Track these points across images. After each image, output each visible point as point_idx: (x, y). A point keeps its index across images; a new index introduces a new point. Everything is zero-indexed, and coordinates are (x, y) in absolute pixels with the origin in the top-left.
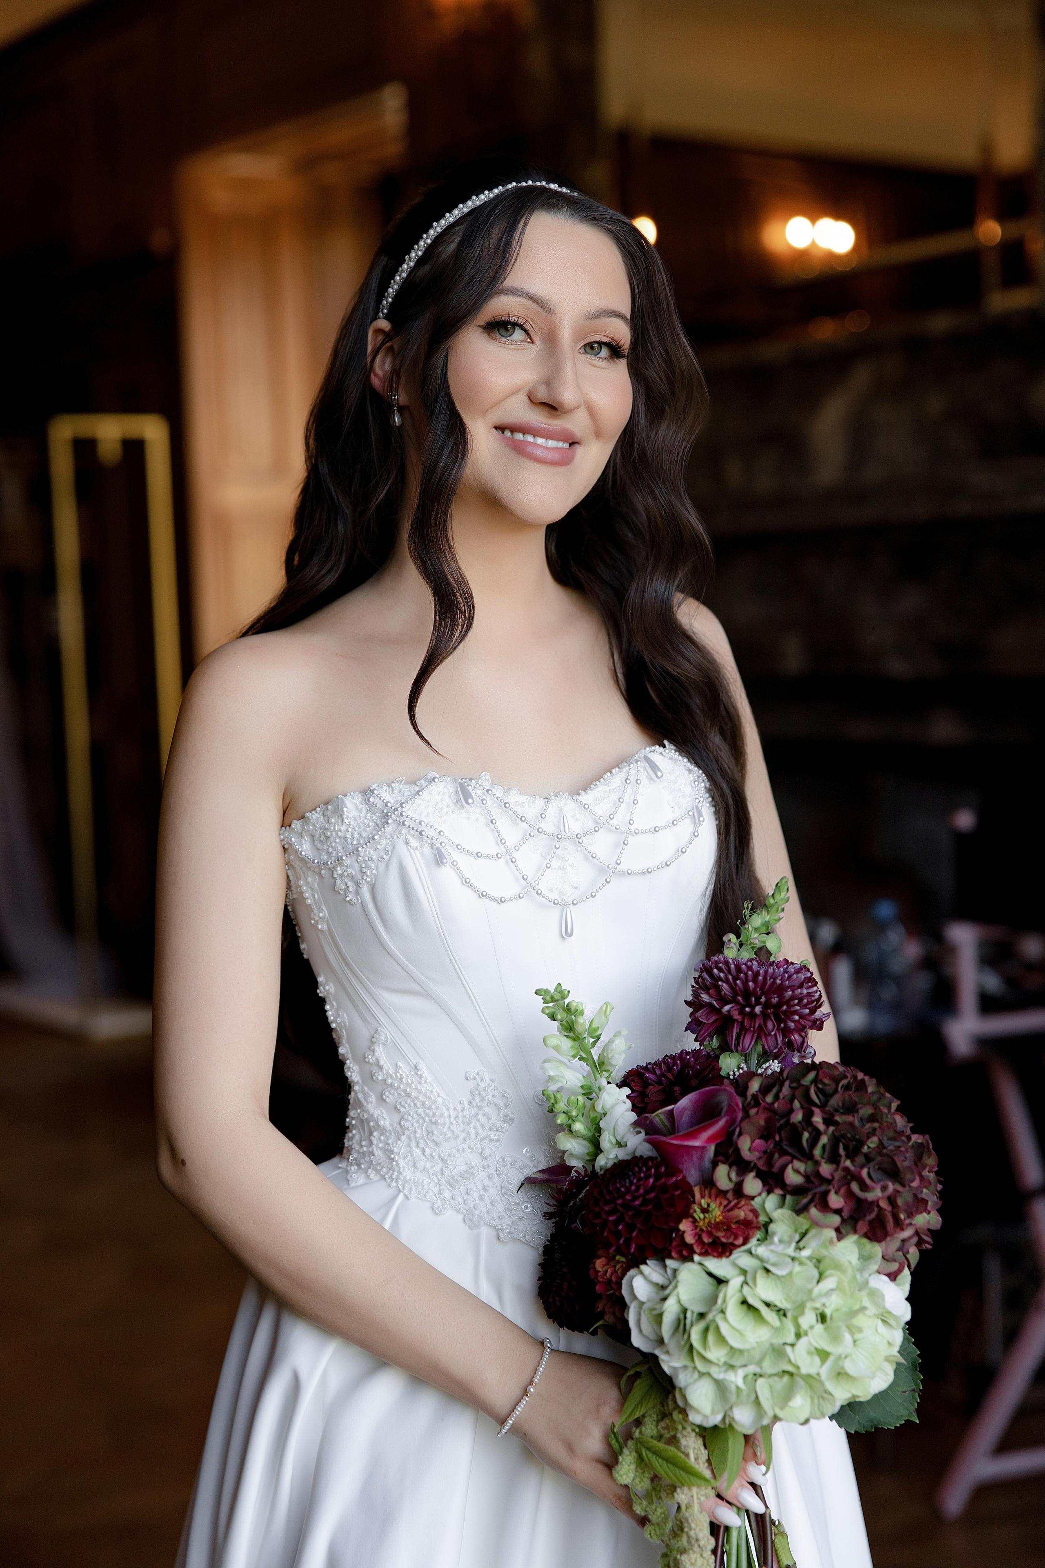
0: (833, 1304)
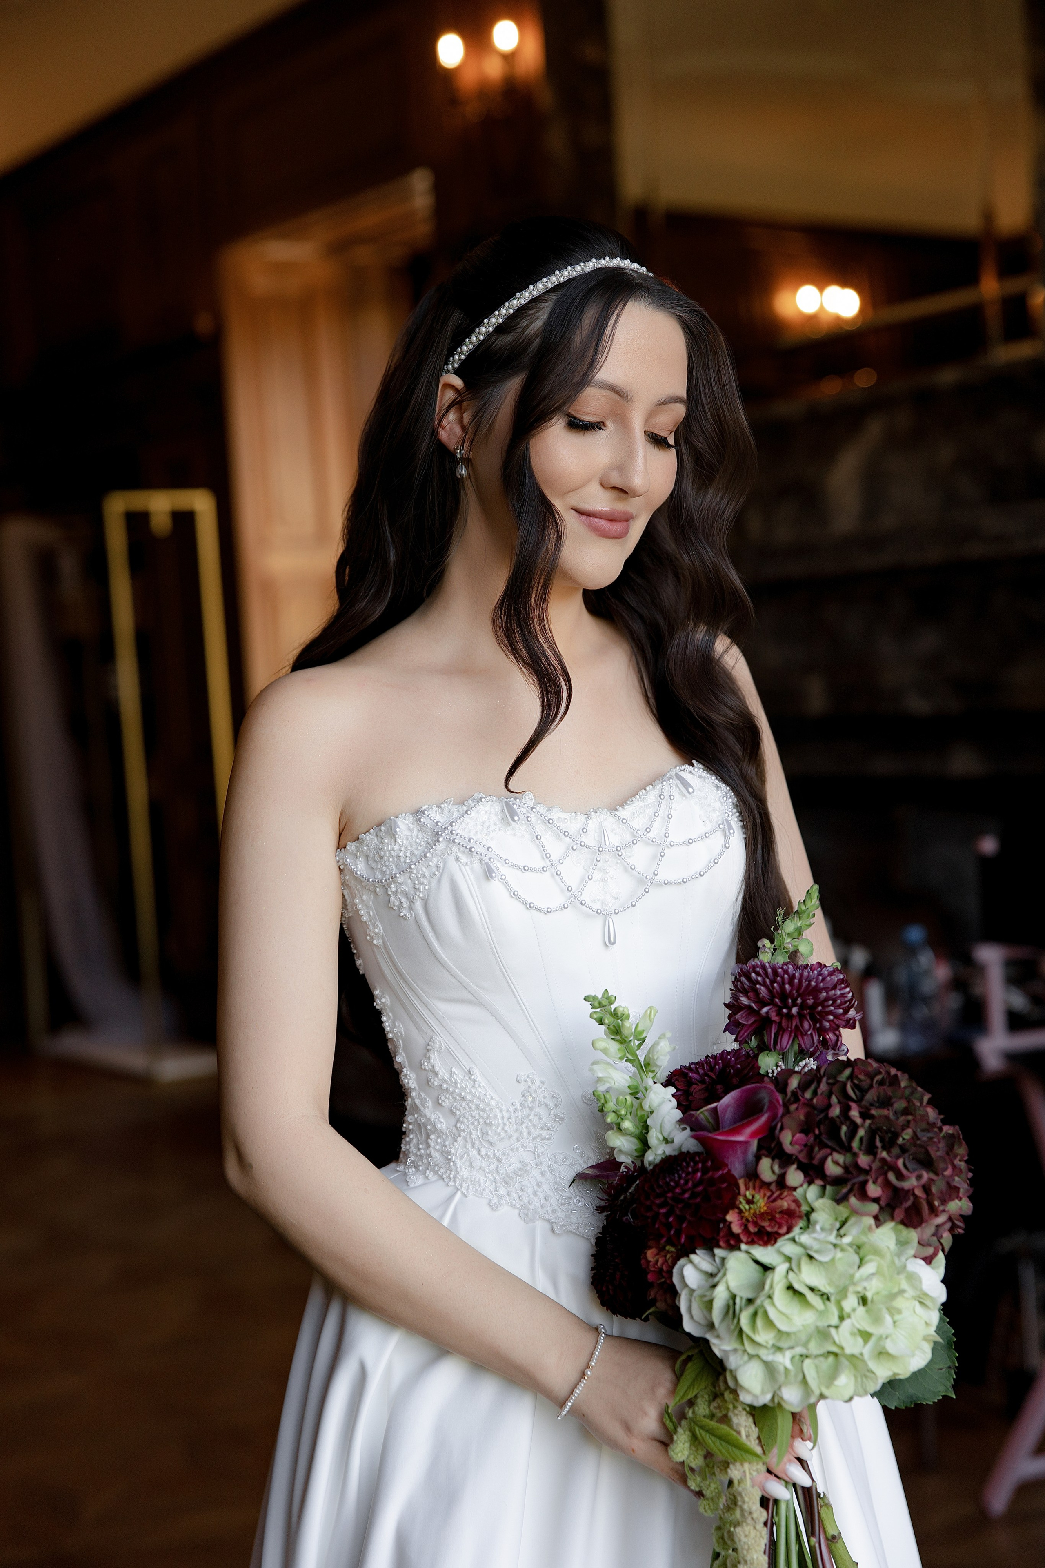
0: (873, 1288)
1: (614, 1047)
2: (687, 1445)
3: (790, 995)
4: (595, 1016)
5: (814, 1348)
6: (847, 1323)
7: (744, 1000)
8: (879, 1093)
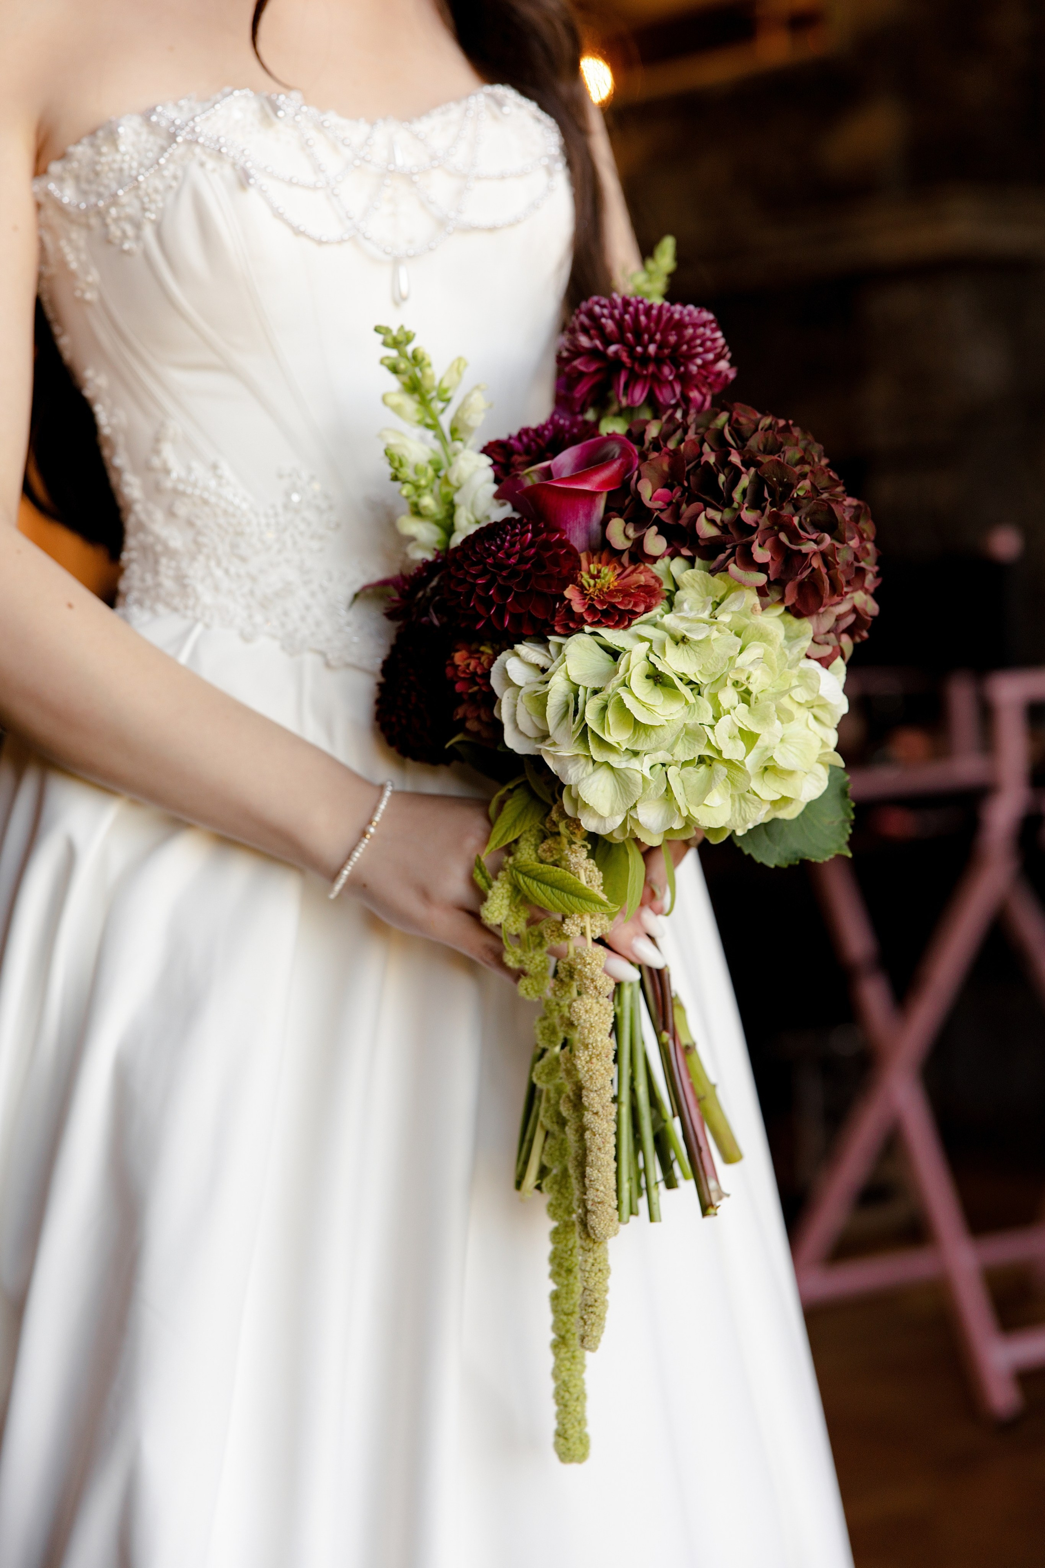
0: (759, 681)
1: (410, 404)
2: (506, 902)
3: (647, 329)
4: (387, 362)
5: (683, 753)
6: (725, 720)
7: (584, 341)
8: (767, 439)
